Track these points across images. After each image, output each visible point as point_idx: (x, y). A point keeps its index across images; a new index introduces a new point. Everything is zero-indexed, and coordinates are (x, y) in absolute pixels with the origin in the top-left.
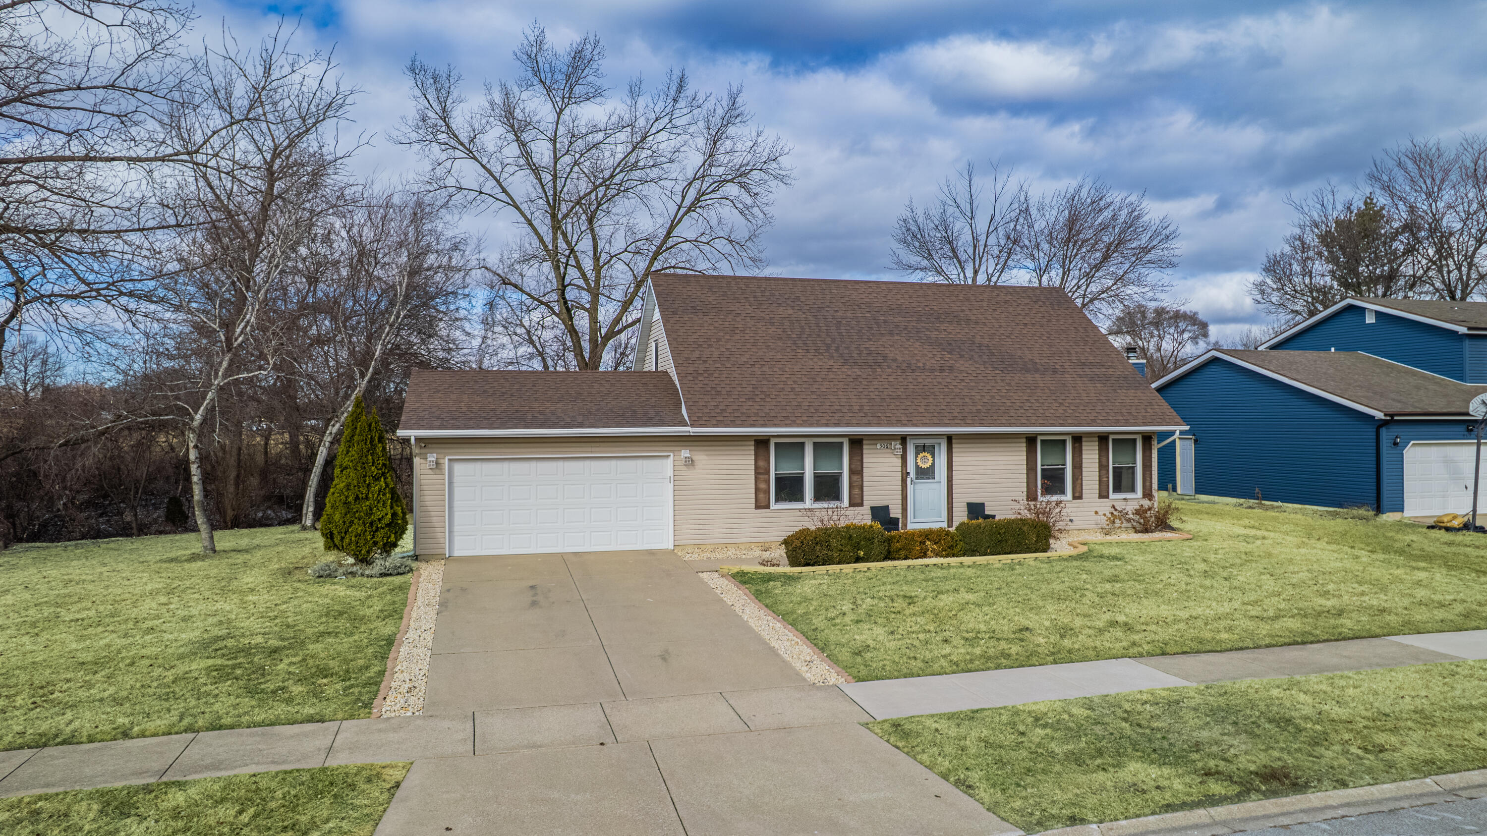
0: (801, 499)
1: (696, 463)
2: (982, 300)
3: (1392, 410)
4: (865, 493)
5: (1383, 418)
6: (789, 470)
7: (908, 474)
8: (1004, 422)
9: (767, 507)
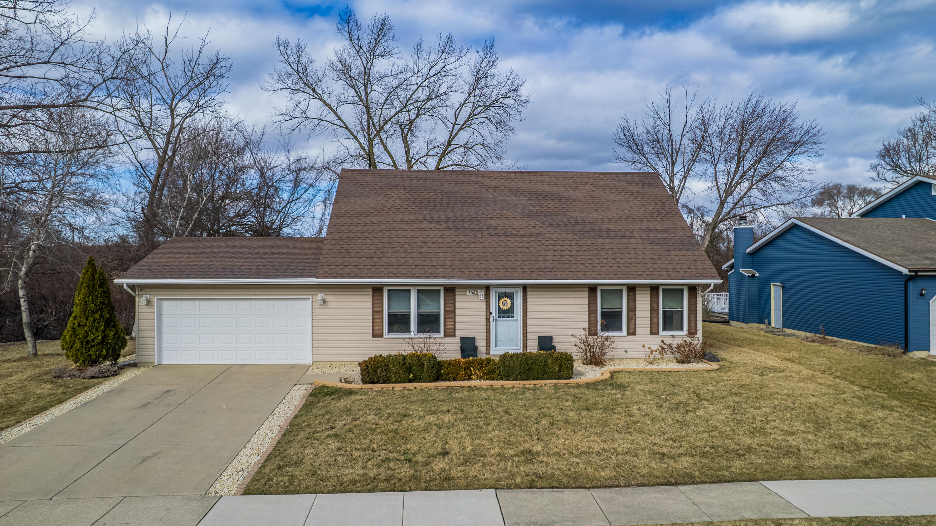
0: (408, 330)
1: (329, 303)
2: (587, 183)
3: (918, 267)
4: (457, 327)
5: (908, 273)
6: (398, 309)
7: (491, 313)
8: (564, 275)
9: (382, 336)
